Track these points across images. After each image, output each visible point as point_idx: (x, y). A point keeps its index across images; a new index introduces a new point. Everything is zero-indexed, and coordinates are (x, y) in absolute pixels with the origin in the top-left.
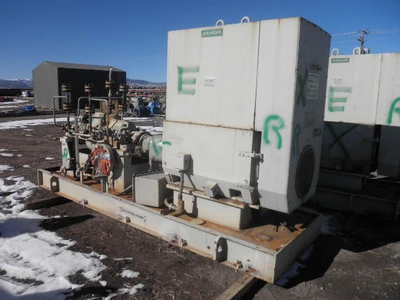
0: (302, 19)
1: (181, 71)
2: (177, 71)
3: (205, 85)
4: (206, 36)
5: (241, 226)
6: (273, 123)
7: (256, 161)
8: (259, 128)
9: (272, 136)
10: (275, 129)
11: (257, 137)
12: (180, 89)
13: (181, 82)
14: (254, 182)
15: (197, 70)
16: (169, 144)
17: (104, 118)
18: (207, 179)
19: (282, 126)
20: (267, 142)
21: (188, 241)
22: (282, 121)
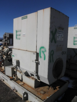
0: (51, 8)
1: (17, 32)
2: (16, 32)
3: (23, 36)
4: (23, 19)
5: (35, 87)
6: (42, 50)
7: (37, 64)
8: (38, 52)
9: (42, 55)
10: (43, 52)
11: (37, 55)
12: (17, 38)
13: (17, 36)
14: (37, 72)
15: (21, 31)
16: (14, 56)
17: (3, 47)
18: (24, 69)
19: (46, 51)
20: (41, 57)
21: (18, 90)
22: (45, 49)
